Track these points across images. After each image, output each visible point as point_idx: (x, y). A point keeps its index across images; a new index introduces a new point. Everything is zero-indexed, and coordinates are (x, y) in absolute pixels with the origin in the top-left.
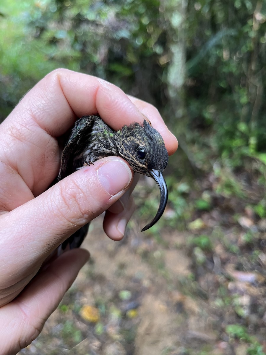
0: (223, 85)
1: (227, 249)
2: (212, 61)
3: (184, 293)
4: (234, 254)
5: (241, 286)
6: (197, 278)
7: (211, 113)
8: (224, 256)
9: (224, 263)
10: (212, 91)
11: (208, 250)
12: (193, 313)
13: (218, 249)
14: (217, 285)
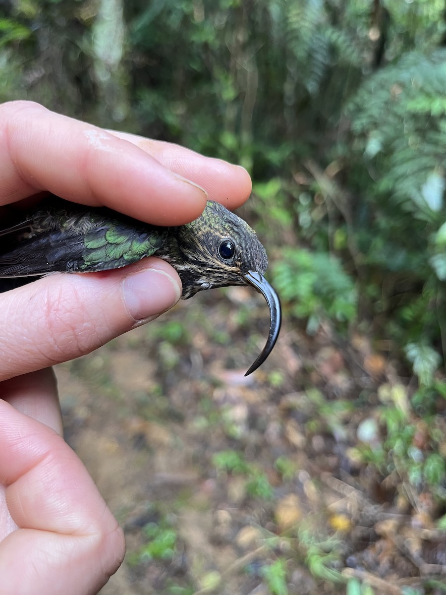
0: (195, 66)
1: (211, 340)
2: (174, 21)
3: (145, 418)
4: (222, 345)
5: (234, 392)
6: (165, 391)
7: (177, 116)
8: (207, 349)
9: (207, 360)
10: (179, 76)
11: (182, 345)
12: (161, 445)
13: (199, 341)
14: (198, 396)
